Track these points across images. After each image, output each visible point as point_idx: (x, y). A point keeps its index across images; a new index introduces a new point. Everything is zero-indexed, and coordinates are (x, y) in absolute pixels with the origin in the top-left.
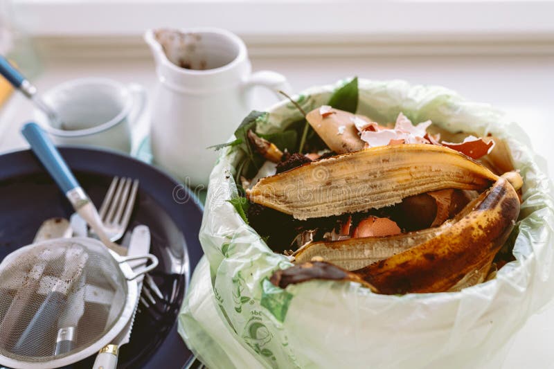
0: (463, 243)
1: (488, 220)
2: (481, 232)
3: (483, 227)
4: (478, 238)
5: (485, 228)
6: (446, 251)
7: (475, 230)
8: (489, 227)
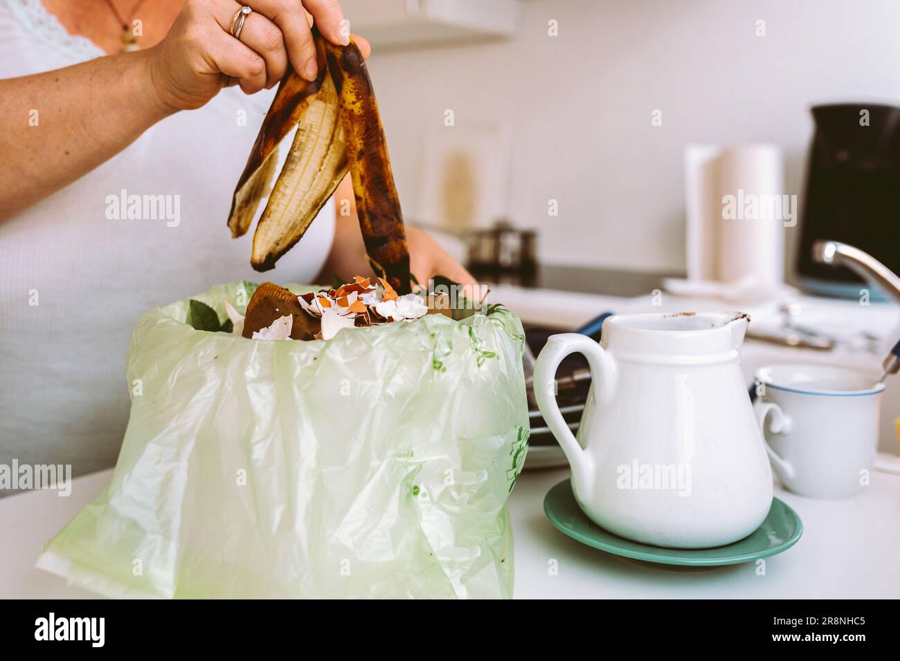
0: (359, 125)
1: (351, 92)
2: (358, 104)
3: (355, 100)
4: (361, 110)
5: (356, 98)
6: (361, 141)
7: (355, 109)
8: (357, 95)
